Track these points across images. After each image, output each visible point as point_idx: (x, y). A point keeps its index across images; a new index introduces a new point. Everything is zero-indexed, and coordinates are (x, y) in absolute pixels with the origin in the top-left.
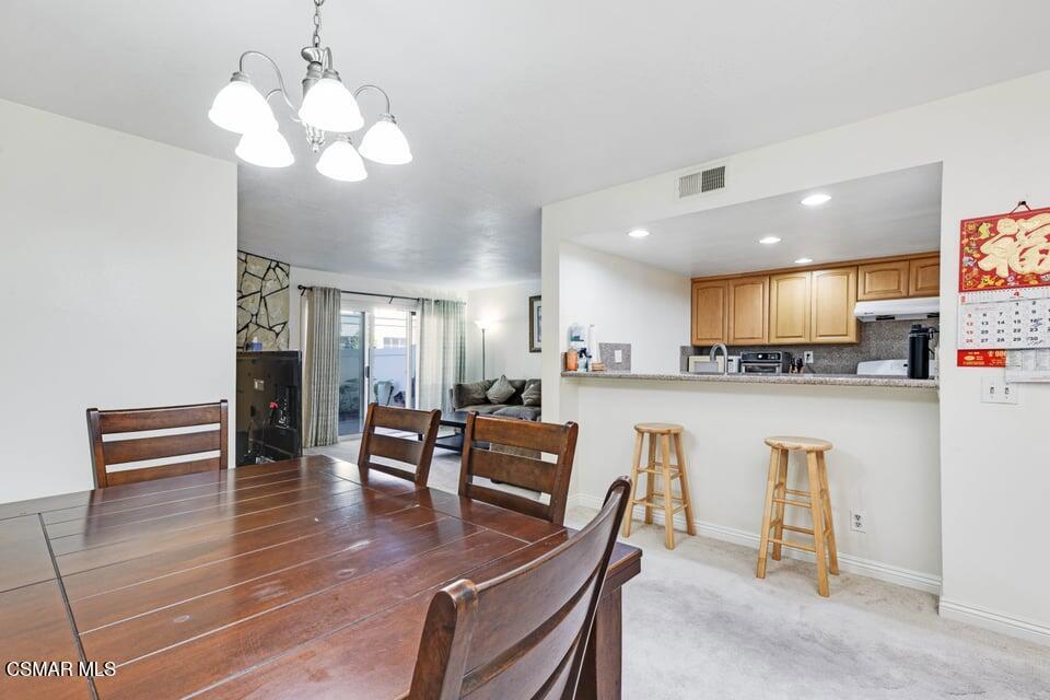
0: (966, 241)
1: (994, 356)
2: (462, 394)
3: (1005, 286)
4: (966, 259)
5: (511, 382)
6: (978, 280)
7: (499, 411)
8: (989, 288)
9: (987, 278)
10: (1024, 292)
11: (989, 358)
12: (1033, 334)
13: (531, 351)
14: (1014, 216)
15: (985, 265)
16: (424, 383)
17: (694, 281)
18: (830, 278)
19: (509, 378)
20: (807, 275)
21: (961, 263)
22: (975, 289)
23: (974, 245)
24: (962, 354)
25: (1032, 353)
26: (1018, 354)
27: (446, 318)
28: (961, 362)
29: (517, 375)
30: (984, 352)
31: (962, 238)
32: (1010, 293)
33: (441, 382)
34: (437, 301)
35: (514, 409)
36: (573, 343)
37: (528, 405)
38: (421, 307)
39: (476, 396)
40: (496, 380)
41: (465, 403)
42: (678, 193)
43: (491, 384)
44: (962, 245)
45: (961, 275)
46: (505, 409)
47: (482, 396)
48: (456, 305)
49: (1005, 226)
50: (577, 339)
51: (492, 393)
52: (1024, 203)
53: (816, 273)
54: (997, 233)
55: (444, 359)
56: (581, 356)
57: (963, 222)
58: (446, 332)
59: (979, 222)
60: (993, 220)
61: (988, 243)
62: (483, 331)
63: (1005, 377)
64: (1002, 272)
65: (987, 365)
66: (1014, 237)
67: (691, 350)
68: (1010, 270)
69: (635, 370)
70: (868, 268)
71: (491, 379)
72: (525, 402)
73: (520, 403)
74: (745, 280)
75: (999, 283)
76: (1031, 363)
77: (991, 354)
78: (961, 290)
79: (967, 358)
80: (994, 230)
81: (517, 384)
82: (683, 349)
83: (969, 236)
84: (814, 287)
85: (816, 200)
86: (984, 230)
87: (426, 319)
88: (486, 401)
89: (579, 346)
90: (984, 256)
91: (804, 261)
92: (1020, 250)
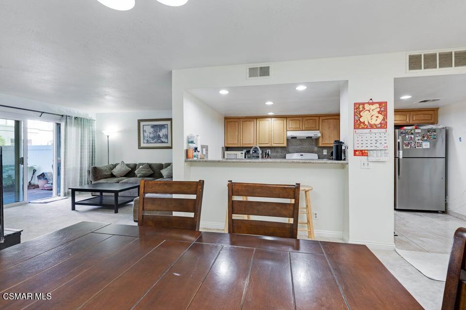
0: (356, 110)
1: (364, 153)
2: (96, 173)
3: (367, 128)
4: (356, 117)
5: (128, 165)
6: (359, 125)
7: (123, 181)
8: (363, 128)
9: (362, 124)
10: (372, 130)
11: (363, 153)
12: (376, 145)
13: (139, 148)
14: (369, 104)
15: (362, 120)
16: (67, 167)
17: (226, 118)
18: (278, 121)
19: (126, 162)
20: (270, 119)
21: (354, 118)
22: (359, 128)
23: (358, 112)
24: (355, 151)
25: (375, 151)
26: (371, 151)
27: (83, 128)
28: (355, 155)
29: (131, 161)
30: (361, 151)
31: (355, 110)
32: (369, 130)
33: (79, 166)
34: (76, 118)
35: (132, 179)
36: (191, 144)
37: (140, 177)
38: (65, 120)
39: (105, 173)
40: (118, 164)
41: (99, 178)
42: (248, 75)
43: (115, 166)
44: (355, 112)
45: (355, 123)
46: (126, 180)
47: (109, 173)
48: (89, 121)
49: (367, 107)
50: (192, 142)
51: (115, 171)
52: (371, 99)
53: (273, 119)
54: (365, 109)
55: (81, 152)
56: (195, 151)
57: (355, 104)
58: (82, 137)
59: (360, 104)
60: (363, 104)
61: (362, 112)
62: (108, 137)
63: (368, 160)
64: (366, 123)
65: (362, 155)
66: (369, 111)
67: (225, 149)
68: (369, 122)
69: (210, 158)
70: (290, 119)
71: (114, 163)
72: (138, 175)
73: (134, 176)
74: (246, 119)
75: (365, 127)
76: (375, 155)
77: (363, 151)
78: (355, 129)
79: (357, 153)
80: (364, 108)
81: (132, 166)
82: (223, 148)
83: (357, 109)
84: (272, 124)
85: (301, 88)
86: (361, 107)
87: (68, 127)
88: (112, 176)
89: (193, 146)
90: (361, 116)
91: (271, 114)
92: (371, 116)
